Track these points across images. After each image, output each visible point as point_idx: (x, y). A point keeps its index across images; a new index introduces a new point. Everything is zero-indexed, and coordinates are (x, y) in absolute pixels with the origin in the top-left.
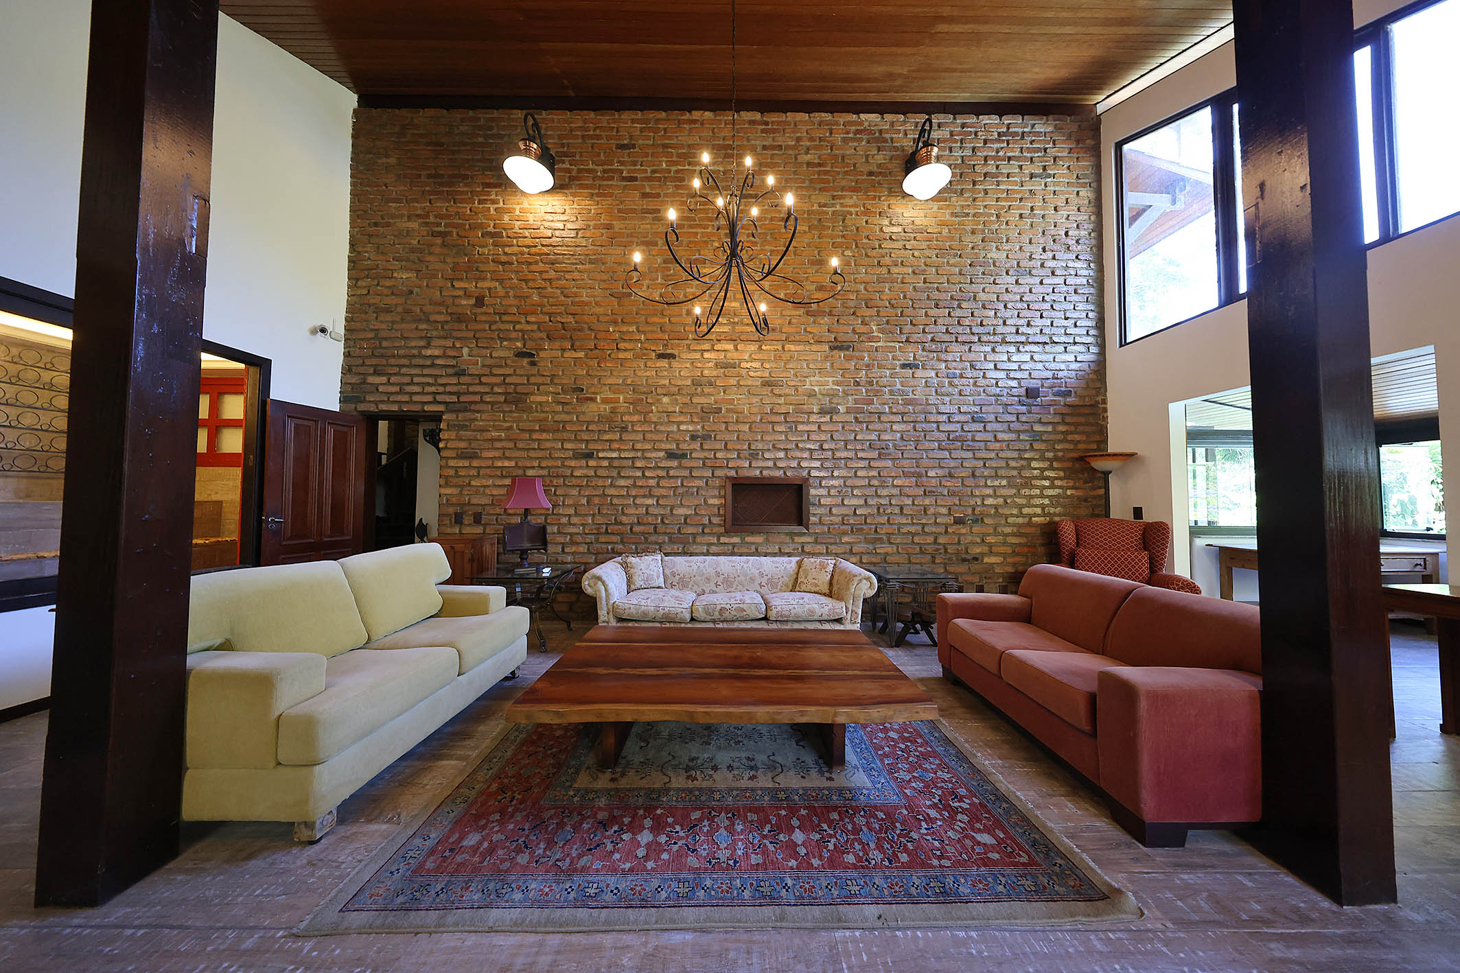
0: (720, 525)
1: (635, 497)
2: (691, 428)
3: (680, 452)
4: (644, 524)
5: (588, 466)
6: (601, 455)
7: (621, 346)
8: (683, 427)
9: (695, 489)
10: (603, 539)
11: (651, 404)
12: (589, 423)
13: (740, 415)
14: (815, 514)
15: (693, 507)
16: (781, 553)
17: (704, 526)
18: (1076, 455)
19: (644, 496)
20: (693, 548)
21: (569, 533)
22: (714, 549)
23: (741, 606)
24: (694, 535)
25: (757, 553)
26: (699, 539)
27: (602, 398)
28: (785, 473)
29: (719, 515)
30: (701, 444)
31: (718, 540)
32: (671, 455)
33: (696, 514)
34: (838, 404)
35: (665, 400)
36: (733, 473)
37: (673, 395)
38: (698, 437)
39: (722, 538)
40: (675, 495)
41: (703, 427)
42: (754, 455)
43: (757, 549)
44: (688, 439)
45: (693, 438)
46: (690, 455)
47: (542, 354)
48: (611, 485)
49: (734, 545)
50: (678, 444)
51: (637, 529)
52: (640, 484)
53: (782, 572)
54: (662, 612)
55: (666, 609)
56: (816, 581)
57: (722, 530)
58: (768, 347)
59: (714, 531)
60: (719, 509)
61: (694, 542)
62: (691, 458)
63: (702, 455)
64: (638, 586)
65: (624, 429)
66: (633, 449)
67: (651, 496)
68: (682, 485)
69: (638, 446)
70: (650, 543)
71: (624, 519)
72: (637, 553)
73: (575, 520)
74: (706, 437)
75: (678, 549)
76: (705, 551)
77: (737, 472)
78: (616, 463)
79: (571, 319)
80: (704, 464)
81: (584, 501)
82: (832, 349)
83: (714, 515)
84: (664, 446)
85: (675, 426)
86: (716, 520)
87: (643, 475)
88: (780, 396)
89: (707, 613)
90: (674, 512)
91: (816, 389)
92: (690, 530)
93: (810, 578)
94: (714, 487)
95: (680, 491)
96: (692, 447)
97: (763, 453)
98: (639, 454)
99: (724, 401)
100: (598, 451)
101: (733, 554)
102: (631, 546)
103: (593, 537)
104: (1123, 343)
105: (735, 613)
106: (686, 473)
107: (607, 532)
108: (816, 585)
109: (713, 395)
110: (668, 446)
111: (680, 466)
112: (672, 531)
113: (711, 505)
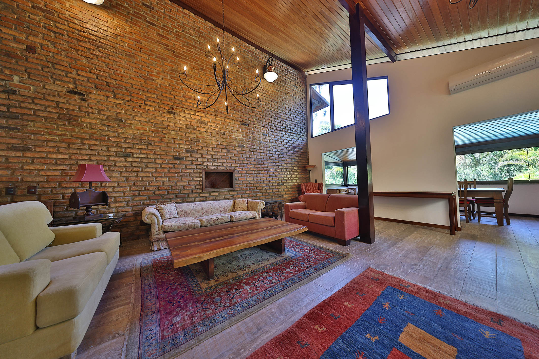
0: (200, 189)
1: (156, 177)
2: (185, 147)
3: (181, 157)
4: (162, 190)
5: (126, 161)
6: (135, 155)
7: (147, 103)
8: (182, 146)
9: (188, 174)
10: (137, 198)
11: (165, 133)
12: (126, 139)
13: (208, 144)
14: (236, 183)
15: (187, 182)
16: (225, 199)
17: (193, 190)
18: (303, 166)
19: (162, 177)
20: (188, 200)
21: (113, 197)
22: (197, 199)
23: (222, 218)
24: (188, 194)
26: (190, 196)
27: (135, 127)
28: (226, 168)
29: (200, 185)
30: (191, 154)
31: (199, 195)
32: (176, 158)
33: (189, 184)
34: (244, 144)
35: (172, 133)
36: (205, 167)
37: (177, 131)
38: (189, 151)
39: (201, 194)
40: (178, 176)
41: (191, 147)
42: (214, 160)
43: (216, 198)
44: (184, 151)
45: (187, 151)
46: (186, 158)
47: (91, 96)
48: (142, 171)
49: (206, 197)
50: (179, 154)
51: (157, 192)
52: (160, 171)
53: (228, 205)
54: (187, 225)
55: (190, 224)
56: (242, 207)
57: (201, 191)
58: (219, 119)
59: (197, 192)
60: (199, 183)
61: (188, 197)
62: (186, 160)
63: (191, 159)
64: (167, 217)
65: (149, 144)
66: (155, 154)
67: (165, 176)
68: (182, 172)
69: (158, 153)
70: (165, 199)
71: (150, 188)
72: (163, 203)
73: (117, 189)
74: (192, 152)
75: (180, 200)
76: (193, 200)
77: (207, 167)
78: (144, 160)
79: (113, 81)
80: (192, 163)
81: (124, 179)
82: (242, 124)
83: (197, 185)
84: (172, 154)
85: (178, 145)
86: (198, 187)
87: (161, 167)
88: (224, 138)
89: (208, 222)
90: (178, 184)
91: (237, 138)
92: (186, 192)
93: (239, 206)
94: (197, 173)
95: (181, 174)
96: (186, 155)
97: (218, 160)
98: (159, 157)
99: (201, 137)
100: (133, 154)
101: (206, 201)
102: (154, 201)
103: (131, 198)
104: (312, 137)
105: (219, 221)
106: (184, 166)
107: (139, 195)
108: (243, 208)
109: (196, 134)
110: (174, 154)
111: (181, 163)
112: (177, 192)
113: (196, 180)
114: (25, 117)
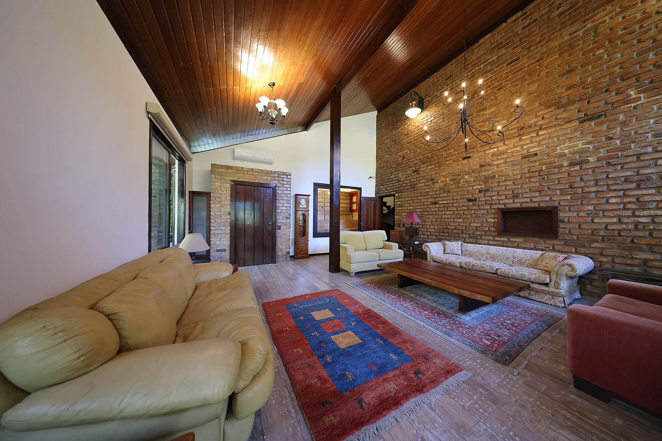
0: (495, 232)
1: (453, 218)
2: (478, 187)
3: (474, 199)
4: (458, 229)
5: (436, 207)
6: (440, 203)
7: (448, 159)
8: (475, 187)
9: (481, 215)
10: (441, 234)
11: (460, 180)
12: (436, 191)
13: (507, 177)
14: (563, 229)
15: (480, 223)
16: (536, 249)
17: (486, 231)
19: (457, 218)
20: (480, 241)
21: (430, 232)
22: (491, 242)
23: (483, 265)
24: (481, 235)
25: (518, 247)
26: (483, 237)
27: (440, 181)
28: (539, 204)
29: (494, 227)
30: (484, 194)
31: (494, 238)
32: (469, 200)
33: (482, 226)
34: (588, 157)
35: (466, 177)
36: (503, 206)
37: (470, 174)
38: (482, 191)
39: (496, 238)
40: (471, 217)
41: (485, 186)
42: (516, 196)
43: (518, 245)
44: (477, 192)
45: (480, 191)
46: (478, 199)
47: (421, 170)
48: (444, 214)
49: (503, 242)
50: (472, 195)
51: (454, 231)
52: (456, 213)
53: (529, 258)
54: (448, 261)
55: (450, 261)
56: (547, 265)
57: (496, 234)
58: (526, 137)
59: (491, 234)
60: (494, 224)
61: (481, 239)
62: (479, 201)
63: (484, 199)
64: (448, 252)
65: (449, 192)
66: (453, 199)
67: (460, 218)
68: (475, 213)
69: (455, 198)
70: (460, 237)
71: (449, 227)
72: (449, 240)
73: (431, 227)
74: (487, 190)
75: (473, 241)
76: (486, 243)
77: (505, 206)
78: (446, 205)
79: (430, 154)
80: (486, 203)
81: (435, 220)
83: (491, 227)
84: (466, 197)
85: (471, 187)
86: (492, 229)
87: (457, 209)
88: (535, 161)
89: (466, 265)
90: (471, 225)
91: (567, 151)
92: (478, 233)
93: (544, 263)
94: (491, 214)
95: (474, 215)
96: (479, 196)
97: (522, 195)
98: (455, 201)
99: (497, 172)
100: (439, 201)
101: (502, 246)
102: (452, 238)
103: (438, 233)
105: (479, 268)
106: (477, 208)
107: (443, 232)
108: (547, 267)
109: (491, 170)
110: (468, 197)
111: (473, 205)
112: (470, 233)
113: (490, 222)
114: (402, 191)
